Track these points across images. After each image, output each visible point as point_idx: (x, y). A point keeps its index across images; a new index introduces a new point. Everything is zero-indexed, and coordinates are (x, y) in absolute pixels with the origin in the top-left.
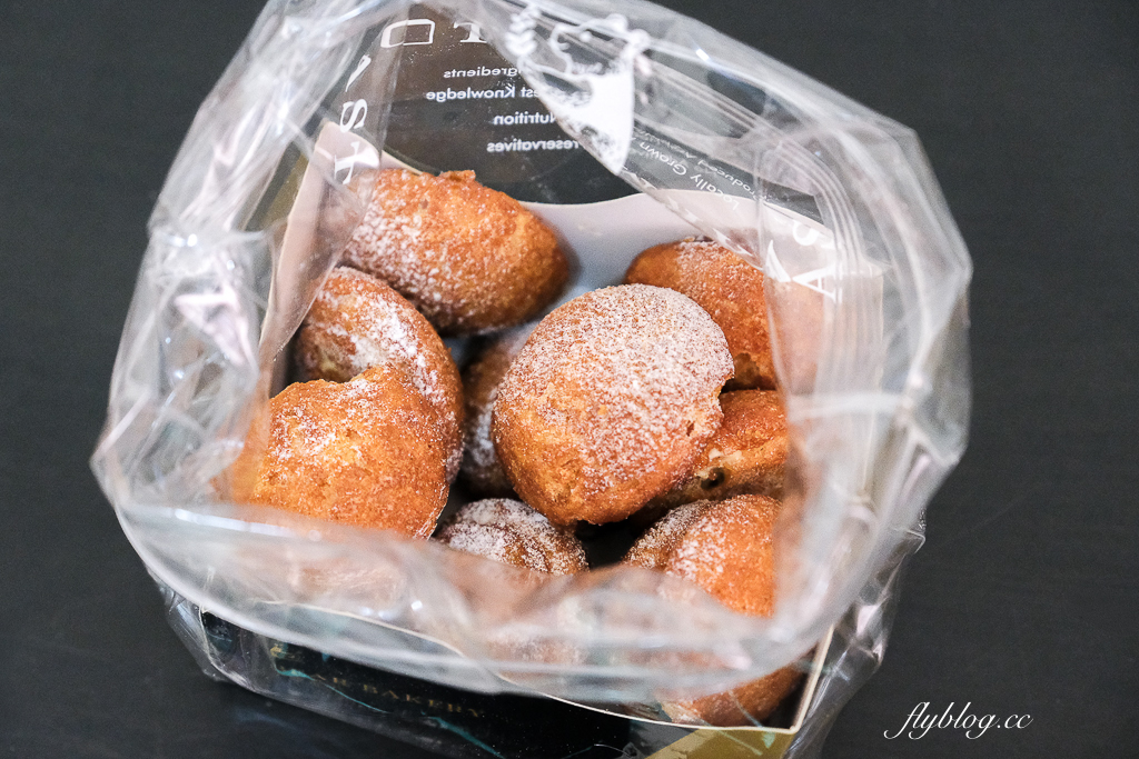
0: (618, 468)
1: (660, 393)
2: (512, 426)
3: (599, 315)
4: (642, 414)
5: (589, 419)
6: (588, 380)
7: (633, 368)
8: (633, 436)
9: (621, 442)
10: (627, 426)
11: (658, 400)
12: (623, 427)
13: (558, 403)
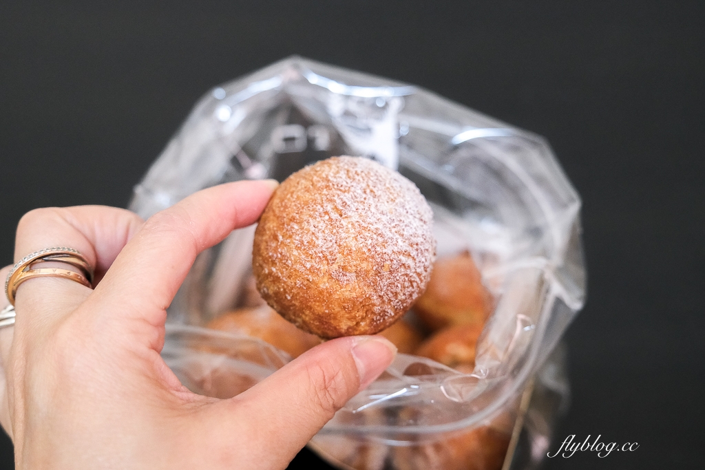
0: (398, 302)
1: (417, 244)
2: (309, 288)
3: (345, 192)
4: (410, 262)
5: (376, 274)
6: (370, 247)
7: (393, 230)
8: (407, 279)
9: (399, 285)
10: (403, 273)
11: (417, 250)
12: (400, 274)
13: (349, 268)
